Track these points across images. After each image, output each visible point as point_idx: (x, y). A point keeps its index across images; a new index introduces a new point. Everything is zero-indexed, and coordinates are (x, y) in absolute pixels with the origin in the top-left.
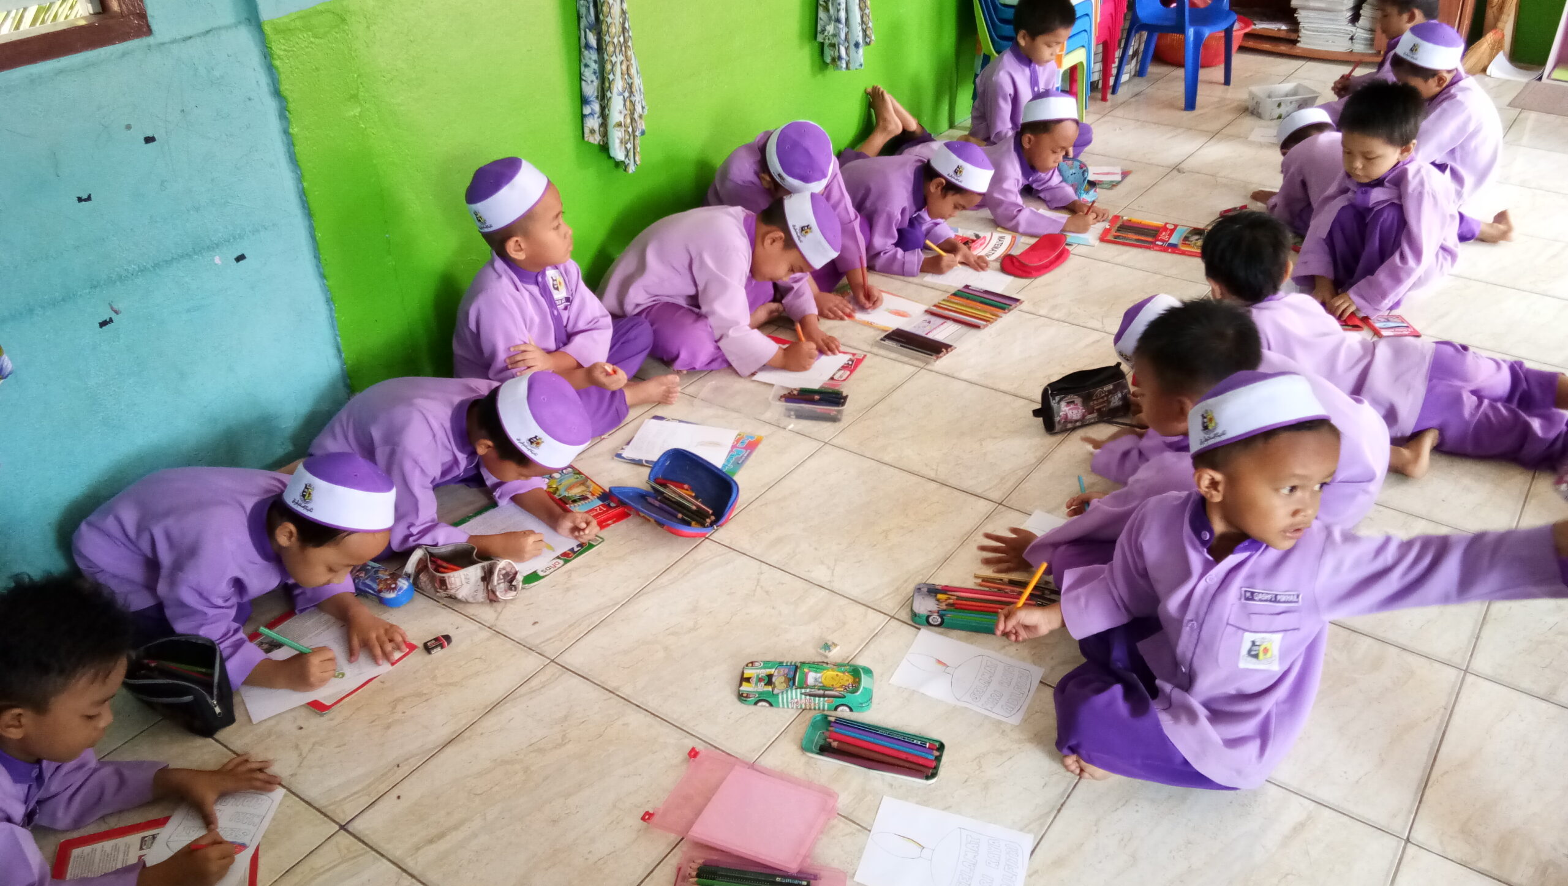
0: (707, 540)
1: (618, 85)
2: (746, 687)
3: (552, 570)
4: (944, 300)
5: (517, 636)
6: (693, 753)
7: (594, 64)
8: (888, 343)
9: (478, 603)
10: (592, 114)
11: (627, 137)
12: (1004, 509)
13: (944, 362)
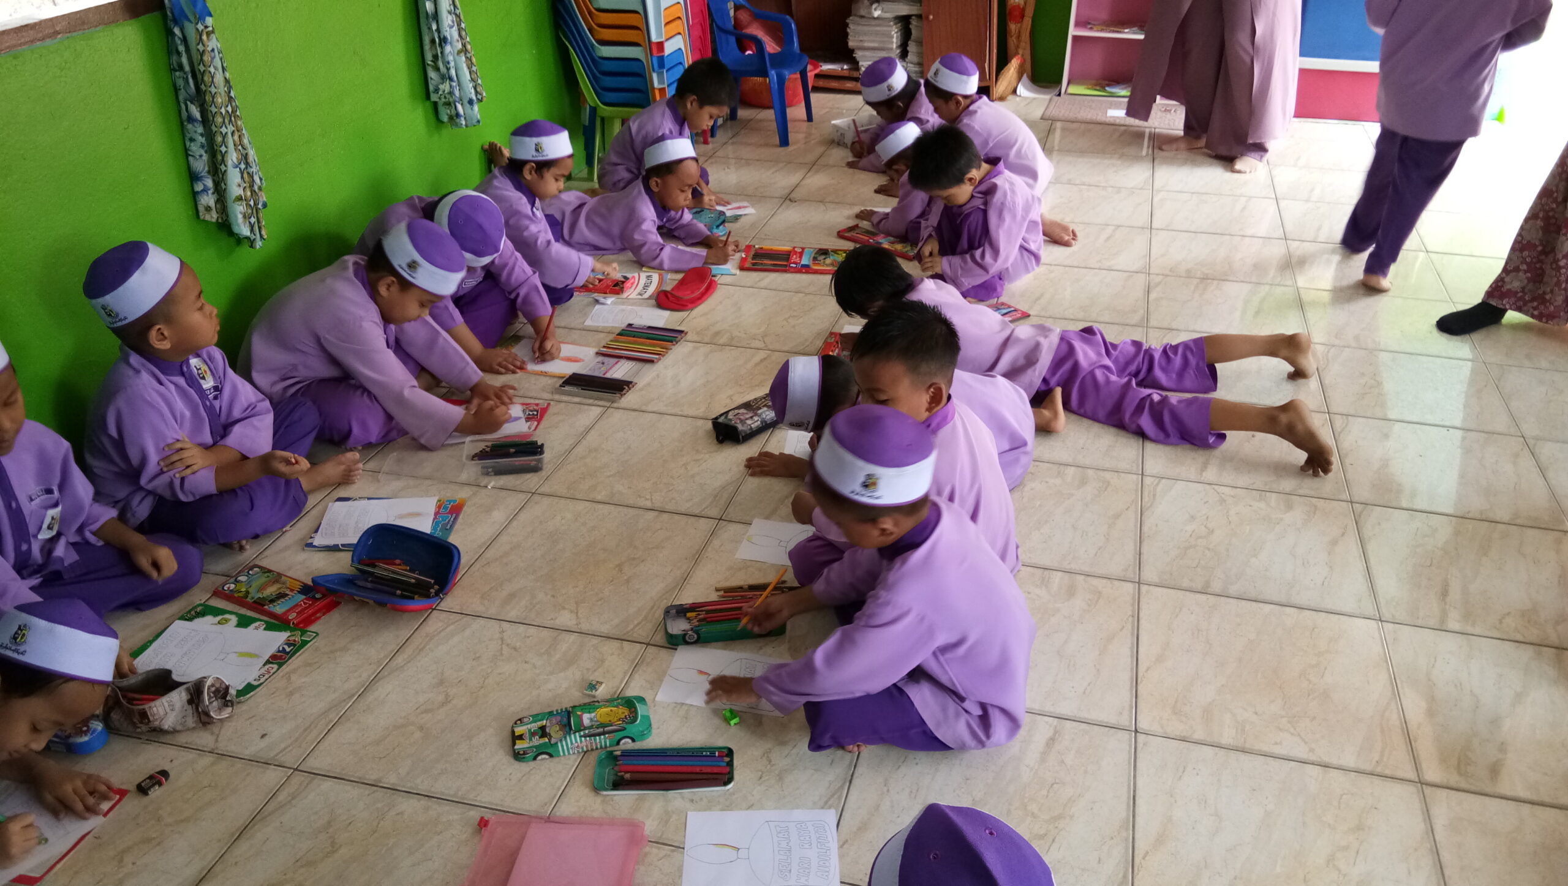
0: (434, 611)
1: (233, 157)
2: (520, 745)
3: (267, 676)
4: (611, 341)
5: (247, 753)
6: (483, 823)
7: (200, 137)
8: (567, 388)
9: (188, 729)
10: (205, 190)
11: (250, 211)
12: (725, 523)
13: (630, 398)
